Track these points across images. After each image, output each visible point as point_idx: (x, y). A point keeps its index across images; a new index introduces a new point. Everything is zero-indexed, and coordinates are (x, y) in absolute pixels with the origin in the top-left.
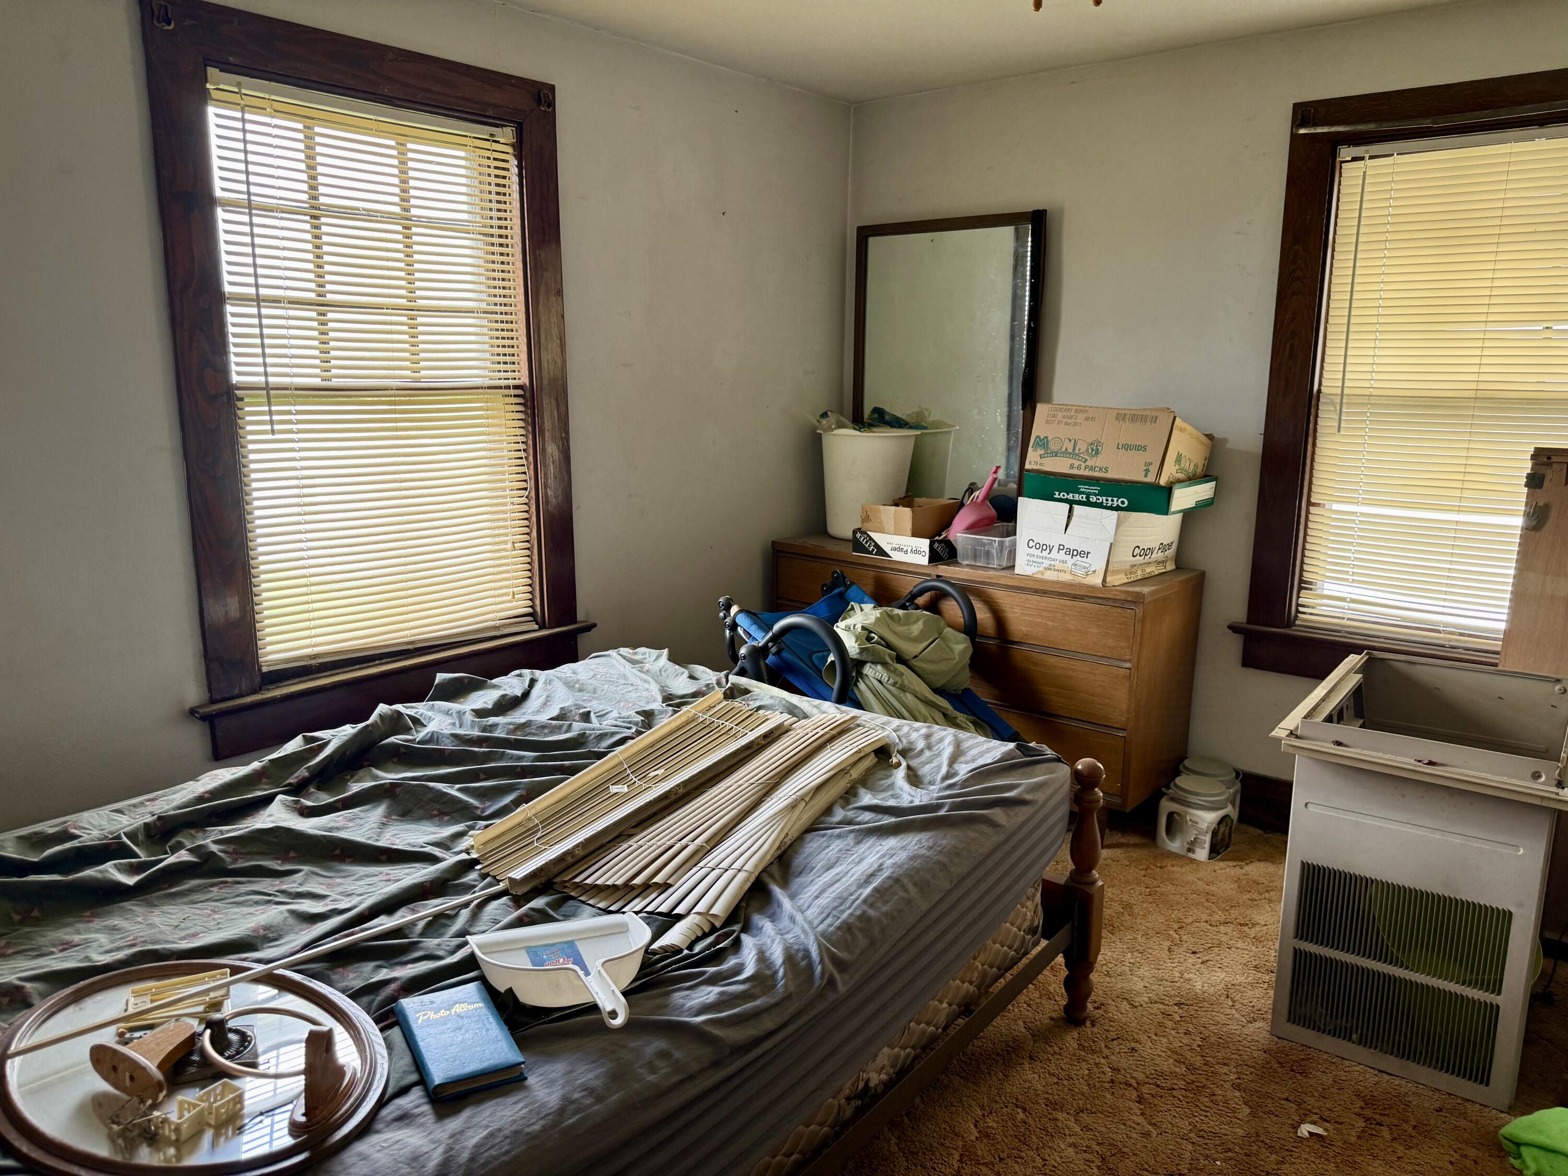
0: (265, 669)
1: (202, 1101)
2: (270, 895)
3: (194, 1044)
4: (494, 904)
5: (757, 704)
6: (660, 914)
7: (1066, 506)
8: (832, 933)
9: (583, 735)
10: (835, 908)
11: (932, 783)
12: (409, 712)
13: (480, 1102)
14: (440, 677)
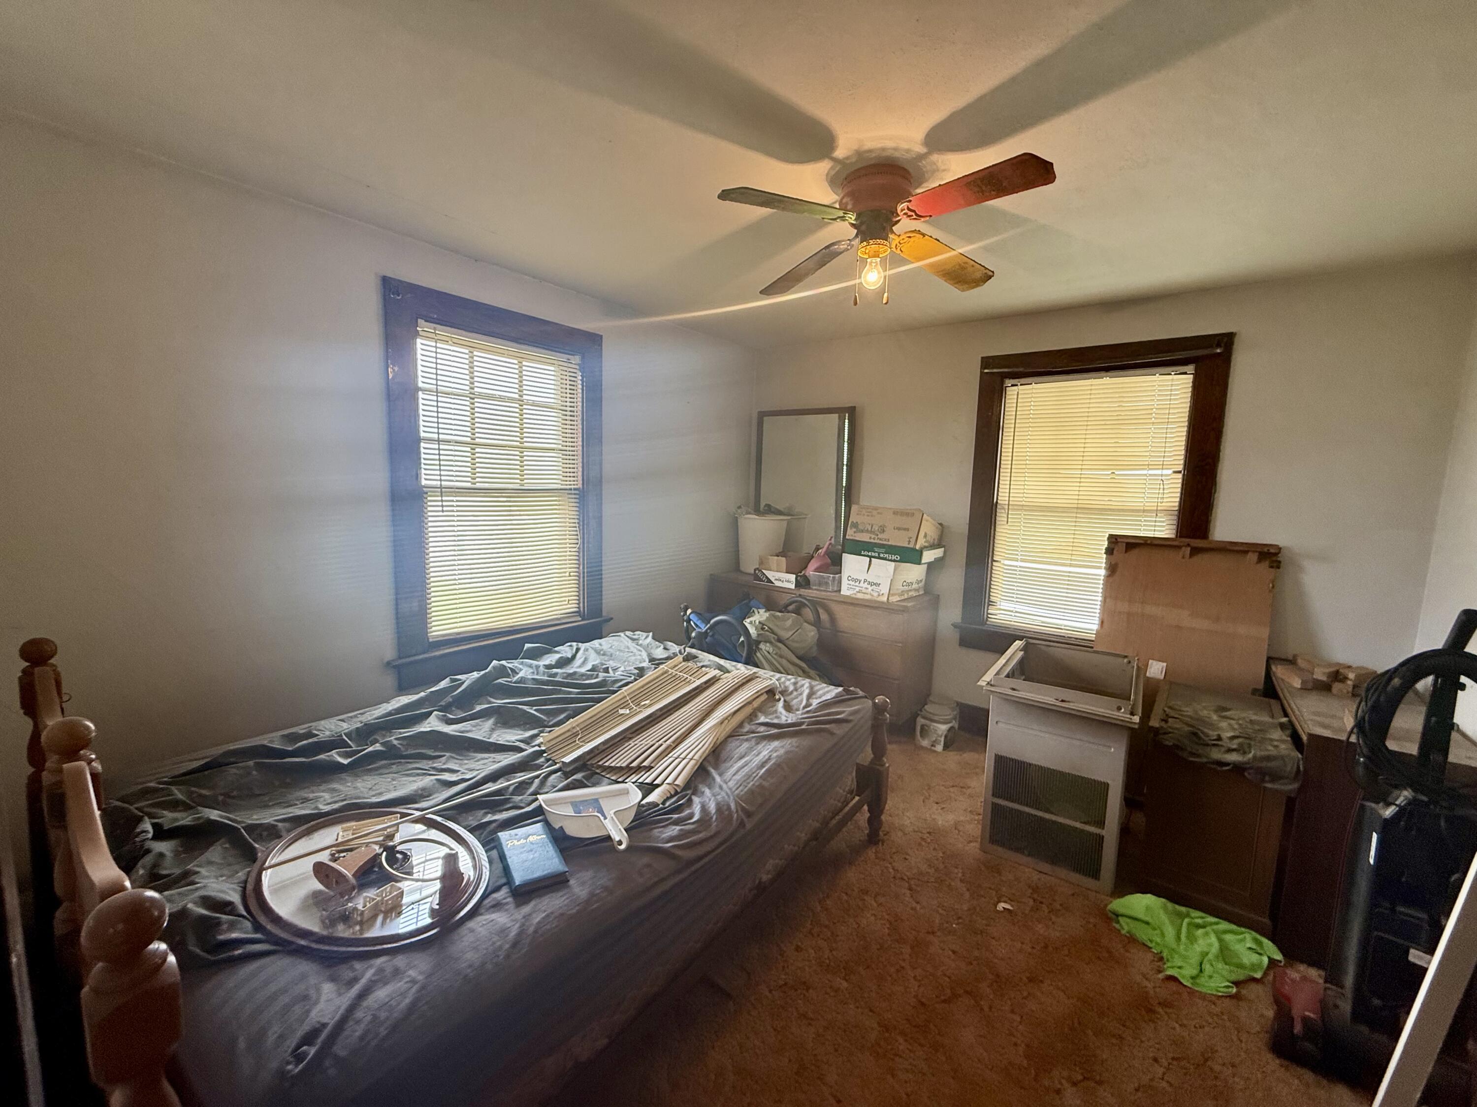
0: (431, 640)
1: (378, 896)
2: (426, 770)
3: (376, 860)
4: (554, 776)
5: (701, 664)
6: (647, 784)
7: (868, 559)
8: (743, 795)
9: (604, 680)
10: (745, 781)
11: (798, 710)
12: (510, 665)
13: (540, 896)
14: (527, 646)
